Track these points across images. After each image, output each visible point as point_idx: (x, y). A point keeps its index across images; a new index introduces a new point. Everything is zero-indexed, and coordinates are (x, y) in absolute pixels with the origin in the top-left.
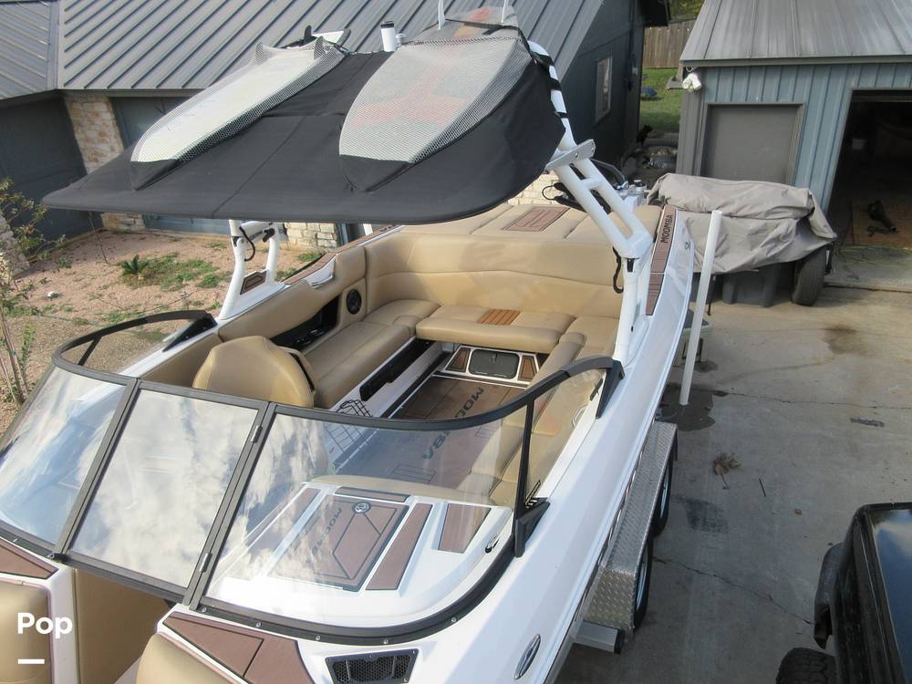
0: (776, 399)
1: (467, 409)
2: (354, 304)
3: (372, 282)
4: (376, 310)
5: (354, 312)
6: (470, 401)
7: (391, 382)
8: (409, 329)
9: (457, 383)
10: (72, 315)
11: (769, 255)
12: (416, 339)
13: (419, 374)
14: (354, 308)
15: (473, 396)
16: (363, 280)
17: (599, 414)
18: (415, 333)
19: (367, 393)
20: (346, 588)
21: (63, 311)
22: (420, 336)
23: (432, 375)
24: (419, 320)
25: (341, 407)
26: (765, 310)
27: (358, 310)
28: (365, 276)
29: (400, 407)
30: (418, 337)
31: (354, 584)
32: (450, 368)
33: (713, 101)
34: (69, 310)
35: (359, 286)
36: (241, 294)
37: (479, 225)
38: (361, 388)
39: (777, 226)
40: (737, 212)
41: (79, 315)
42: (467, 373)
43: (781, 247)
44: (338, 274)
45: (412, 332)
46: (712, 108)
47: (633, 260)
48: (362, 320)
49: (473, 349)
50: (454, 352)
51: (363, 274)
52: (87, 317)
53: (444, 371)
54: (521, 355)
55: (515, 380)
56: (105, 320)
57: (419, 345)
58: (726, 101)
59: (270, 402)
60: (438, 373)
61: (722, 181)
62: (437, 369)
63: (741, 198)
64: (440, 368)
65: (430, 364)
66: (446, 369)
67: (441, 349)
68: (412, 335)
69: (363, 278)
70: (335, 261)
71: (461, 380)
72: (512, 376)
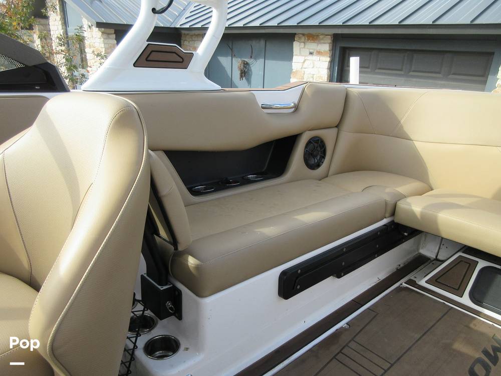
2: (314, 157)
3: (347, 137)
5: (313, 167)
6: (481, 360)
7: (339, 276)
8: (386, 203)
9: (448, 312)
12: (392, 223)
13: (382, 276)
14: (313, 161)
15: (488, 355)
16: (335, 130)
18: (393, 214)
22: (400, 219)
23: (403, 283)
24: (402, 197)
27: (318, 166)
28: (339, 126)
29: (342, 324)
30: (396, 221)
32: (434, 281)
35: (328, 136)
36: (136, 65)
44: (304, 107)
45: (389, 210)
48: (320, 180)
49: (484, 264)
50: (440, 261)
51: (336, 121)
53: (423, 283)
60: (412, 282)
62: (411, 276)
64: (416, 277)
65: (400, 265)
66: (426, 282)
67: (418, 250)
68: (387, 215)
69: (336, 127)
70: (304, 90)
71: (452, 308)
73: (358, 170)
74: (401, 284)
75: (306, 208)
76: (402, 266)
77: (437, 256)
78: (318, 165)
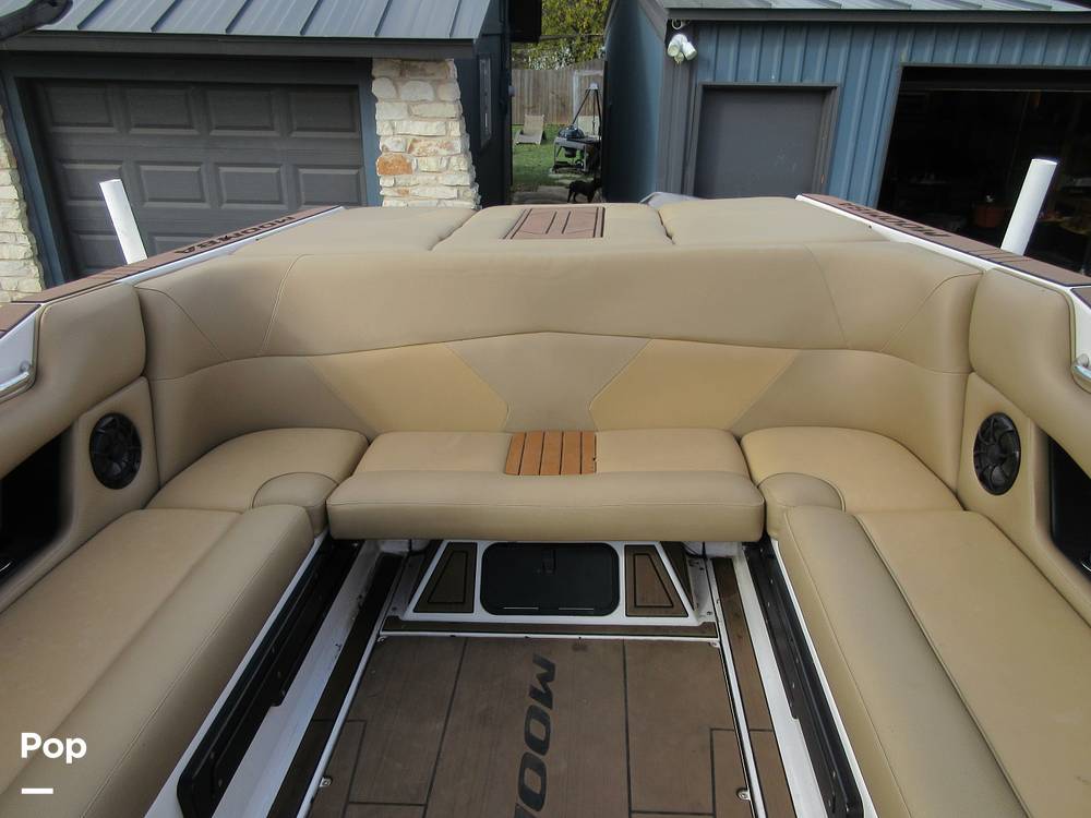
1: (541, 746)
2: (117, 459)
4: (184, 467)
5: (116, 482)
6: (532, 712)
7: (279, 702)
8: (309, 512)
9: (464, 650)
12: (328, 540)
13: (342, 634)
14: (118, 469)
15: (536, 694)
16: (142, 383)
18: (326, 522)
23: (379, 632)
24: (331, 485)
27: (132, 473)
28: (146, 372)
29: (316, 783)
30: (337, 535)
32: (426, 603)
33: (709, 80)
35: (131, 400)
38: (181, 783)
42: (480, 615)
45: (319, 518)
46: (709, 90)
48: (144, 504)
49: (483, 545)
51: (139, 364)
53: (410, 615)
54: (619, 546)
55: (619, 617)
58: (729, 80)
60: (394, 623)
62: (387, 611)
64: (394, 609)
65: (360, 597)
66: (415, 611)
67: (377, 548)
68: (317, 531)
69: (141, 375)
70: (38, 323)
71: (467, 638)
72: (610, 607)
73: (224, 442)
74: (378, 636)
76: (364, 595)
77: (410, 547)
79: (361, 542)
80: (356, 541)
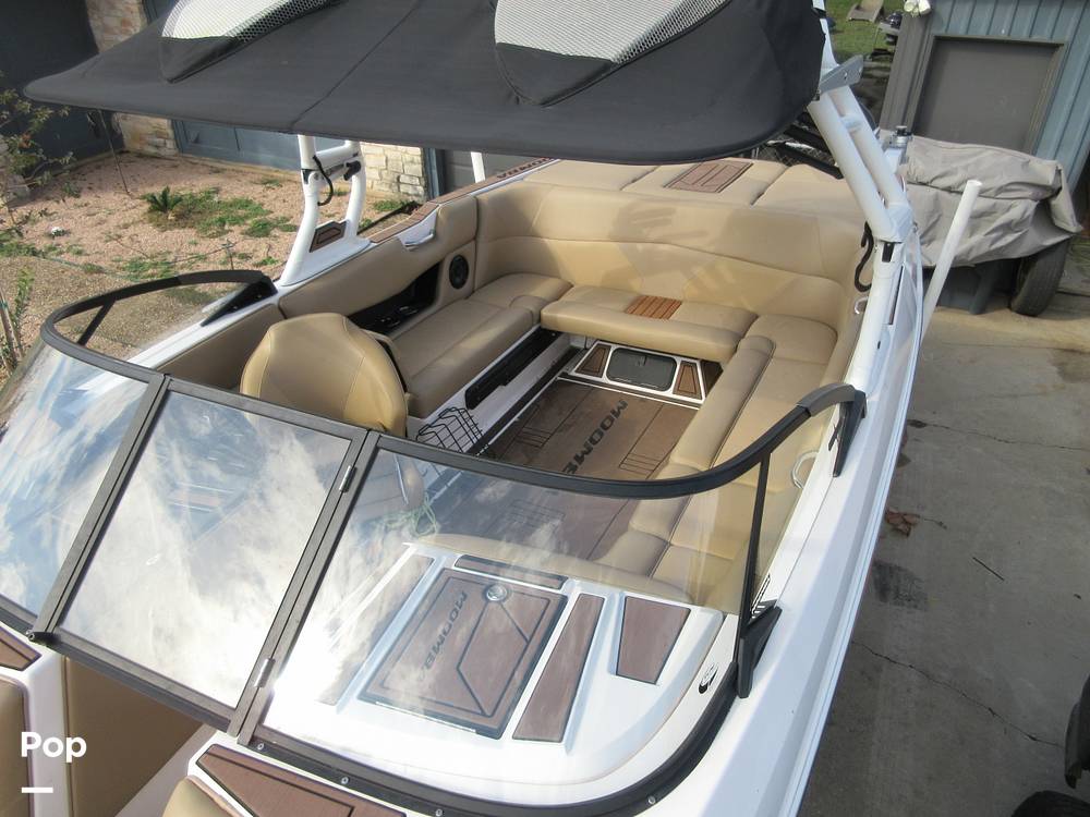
0: (989, 436)
1: (606, 428)
2: (458, 275)
3: (484, 247)
4: (485, 285)
5: (457, 286)
6: (608, 417)
7: (505, 384)
8: (533, 314)
9: (591, 391)
10: (82, 260)
11: (994, 247)
12: (540, 329)
13: (540, 375)
14: (458, 280)
15: (613, 412)
16: (473, 242)
17: (838, 471)
18: (540, 320)
19: (474, 398)
20: (483, 731)
21: (70, 254)
22: (546, 324)
23: (557, 377)
24: (545, 303)
25: (440, 417)
26: (977, 318)
28: (475, 238)
29: (515, 419)
30: (544, 327)
31: (492, 724)
32: (582, 369)
33: (942, 32)
34: (79, 253)
35: (467, 251)
36: (311, 250)
37: (631, 179)
38: (467, 391)
39: (1008, 210)
40: (958, 187)
41: (92, 259)
42: (604, 379)
43: (1010, 238)
44: (440, 231)
45: (536, 318)
46: (940, 40)
47: (893, 244)
48: (467, 298)
49: (614, 347)
50: (587, 349)
51: (473, 233)
52: (102, 264)
53: (573, 373)
54: (679, 360)
55: (669, 393)
56: (124, 269)
57: (544, 337)
58: (961, 32)
59: (369, 430)
60: (565, 375)
61: (940, 143)
62: (564, 370)
63: (966, 168)
64: (568, 369)
66: (576, 371)
67: (568, 341)
68: (535, 323)
70: (437, 214)
71: (595, 387)
72: (666, 388)
73: (501, 276)
75: (466, 337)
77: (583, 346)
78: (463, 283)
79: (559, 334)
80: (553, 331)
